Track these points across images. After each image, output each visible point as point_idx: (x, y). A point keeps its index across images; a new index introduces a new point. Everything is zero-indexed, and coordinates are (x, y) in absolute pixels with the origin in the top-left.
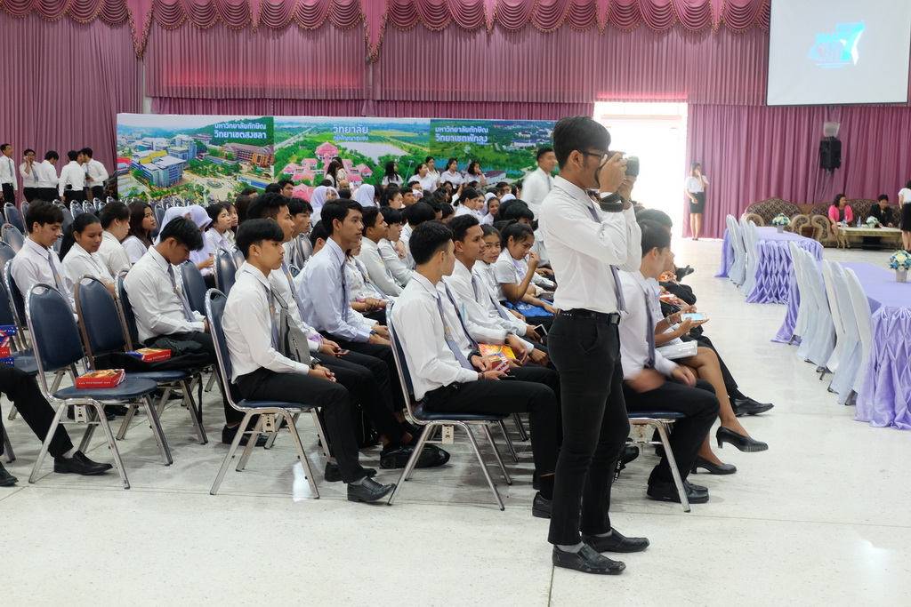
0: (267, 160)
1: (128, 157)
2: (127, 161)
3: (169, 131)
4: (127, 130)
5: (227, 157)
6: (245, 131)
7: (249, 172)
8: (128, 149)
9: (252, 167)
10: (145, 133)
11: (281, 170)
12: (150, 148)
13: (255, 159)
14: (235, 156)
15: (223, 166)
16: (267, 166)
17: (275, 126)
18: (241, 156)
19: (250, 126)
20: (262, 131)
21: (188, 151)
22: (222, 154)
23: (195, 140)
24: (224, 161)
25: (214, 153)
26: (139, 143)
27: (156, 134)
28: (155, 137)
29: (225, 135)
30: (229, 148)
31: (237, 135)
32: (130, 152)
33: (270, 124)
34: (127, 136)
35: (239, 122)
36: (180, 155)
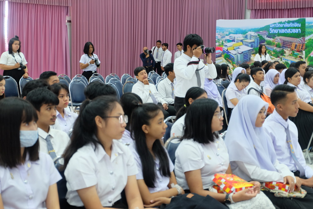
0: (300, 48)
1: (221, 46)
2: (221, 49)
3: (244, 29)
4: (222, 30)
5: (276, 46)
6: (287, 28)
7: (290, 55)
8: (221, 41)
9: (291, 52)
10: (231, 31)
11: (309, 53)
12: (233, 41)
13: (293, 47)
14: (281, 45)
15: (274, 51)
16: (301, 51)
17: (306, 24)
18: (285, 45)
19: (291, 25)
20: (298, 28)
21: (254, 42)
22: (274, 44)
23: (259, 35)
24: (275, 48)
25: (269, 43)
26: (227, 38)
27: (237, 32)
28: (236, 34)
29: (276, 31)
30: (278, 40)
31: (283, 31)
32: (223, 43)
33: (303, 23)
34: (221, 33)
35: (284, 23)
36: (250, 45)
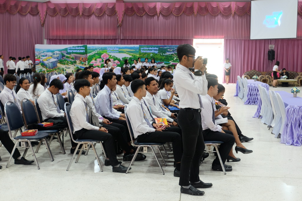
1: (39, 59)
2: (39, 60)
3: (52, 50)
4: (39, 50)
6: (78, 50)
7: (79, 63)
8: (38, 56)
10: (44, 51)
11: (90, 62)
12: (46, 56)
13: (81, 59)
14: (74, 58)
15: (70, 61)
16: (85, 61)
17: (88, 48)
18: (76, 58)
19: (79, 48)
20: (83, 50)
21: (59, 57)
22: (70, 58)
23: (61, 53)
24: (71, 60)
25: (68, 57)
26: (42, 54)
28: (48, 52)
29: (71, 51)
30: (72, 56)
31: (75, 51)
32: (40, 57)
33: (86, 47)
34: (38, 52)
35: (76, 47)
36: (56, 58)
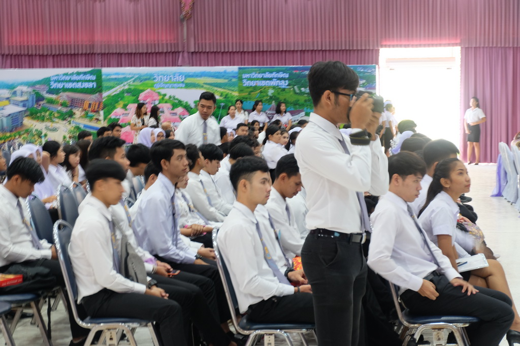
0: (96, 107)
3: (10, 83)
5: (62, 105)
6: (78, 81)
7: (81, 117)
9: (83, 113)
11: (110, 114)
13: (86, 106)
14: (69, 104)
15: (58, 112)
16: (97, 112)
17: (103, 77)
18: (74, 103)
19: (81, 77)
20: (93, 81)
21: (27, 100)
22: (57, 103)
23: (34, 91)
24: (60, 108)
25: (51, 102)
29: (60, 86)
30: (64, 97)
31: (70, 85)
33: (99, 75)
35: (72, 74)
36: (22, 104)
